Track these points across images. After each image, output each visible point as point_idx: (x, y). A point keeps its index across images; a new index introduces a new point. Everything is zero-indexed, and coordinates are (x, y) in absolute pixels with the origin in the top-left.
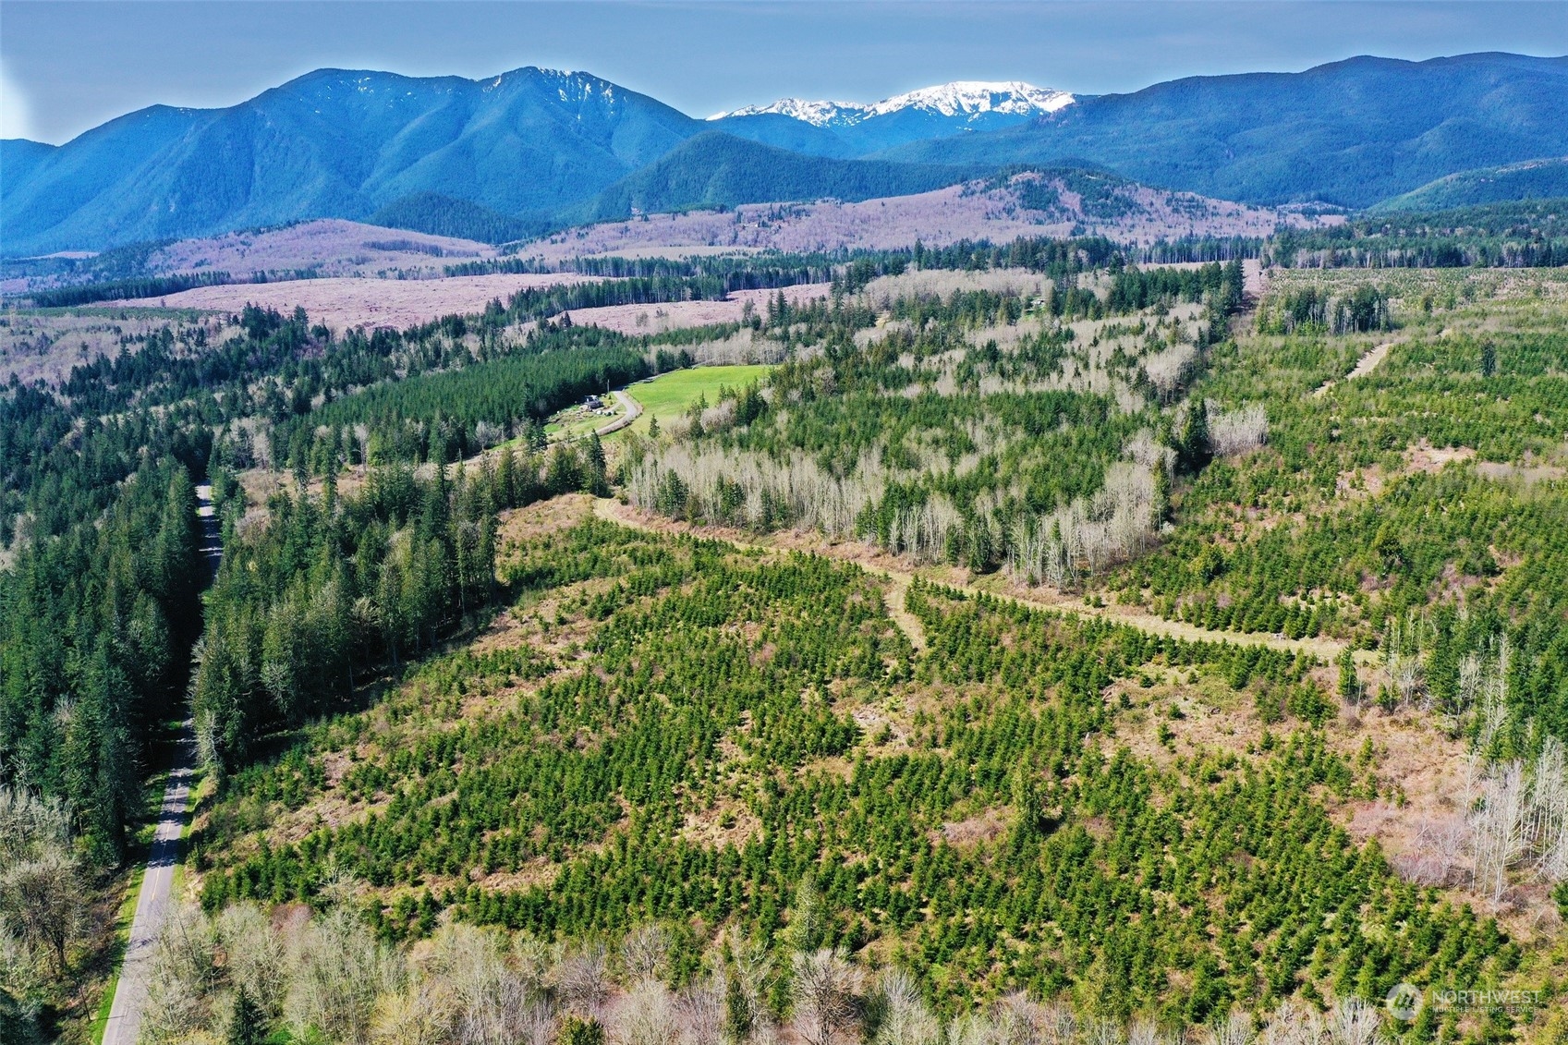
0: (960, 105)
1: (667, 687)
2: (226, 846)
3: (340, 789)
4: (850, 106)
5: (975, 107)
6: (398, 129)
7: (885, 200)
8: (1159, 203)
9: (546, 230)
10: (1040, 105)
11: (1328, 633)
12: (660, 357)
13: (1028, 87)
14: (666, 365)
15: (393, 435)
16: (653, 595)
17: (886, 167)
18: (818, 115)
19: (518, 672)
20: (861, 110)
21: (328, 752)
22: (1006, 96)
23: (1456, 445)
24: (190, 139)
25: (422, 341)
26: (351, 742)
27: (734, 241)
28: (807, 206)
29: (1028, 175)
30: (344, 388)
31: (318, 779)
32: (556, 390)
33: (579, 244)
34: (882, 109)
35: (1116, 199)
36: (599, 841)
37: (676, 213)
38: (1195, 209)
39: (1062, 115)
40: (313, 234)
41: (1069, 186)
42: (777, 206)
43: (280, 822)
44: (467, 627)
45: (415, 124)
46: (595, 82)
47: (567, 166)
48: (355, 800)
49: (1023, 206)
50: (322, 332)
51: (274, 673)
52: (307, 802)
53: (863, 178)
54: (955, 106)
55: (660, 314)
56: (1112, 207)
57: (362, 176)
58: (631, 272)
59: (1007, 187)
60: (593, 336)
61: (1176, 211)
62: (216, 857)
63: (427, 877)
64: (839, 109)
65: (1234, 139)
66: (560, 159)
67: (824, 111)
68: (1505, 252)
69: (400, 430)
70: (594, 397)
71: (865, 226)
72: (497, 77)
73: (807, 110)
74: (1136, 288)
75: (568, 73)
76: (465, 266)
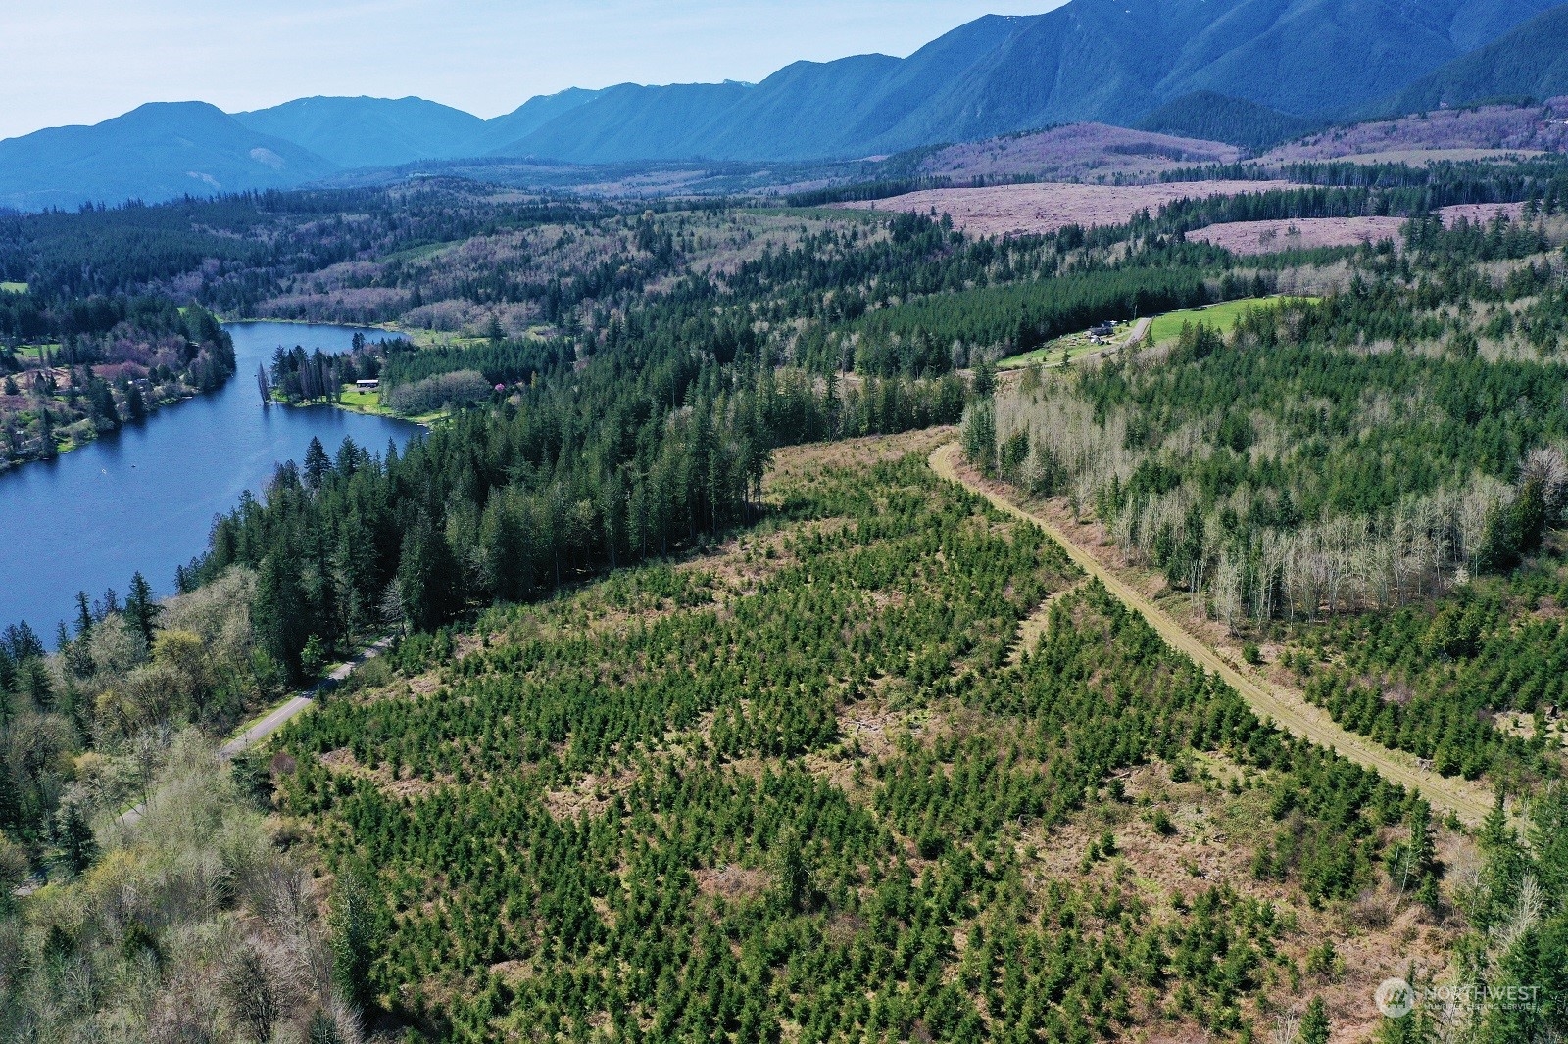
11: (1493, 779)
24: (1007, 45)
31: (441, 656)
33: (1329, 146)
40: (1062, 137)
43: (392, 685)
47: (1387, 55)
50: (959, 238)
52: (422, 673)
55: (1292, 231)
57: (1159, 75)
58: (1348, 181)
66: (1380, 48)
70: (1112, 323)
76: (1180, 171)
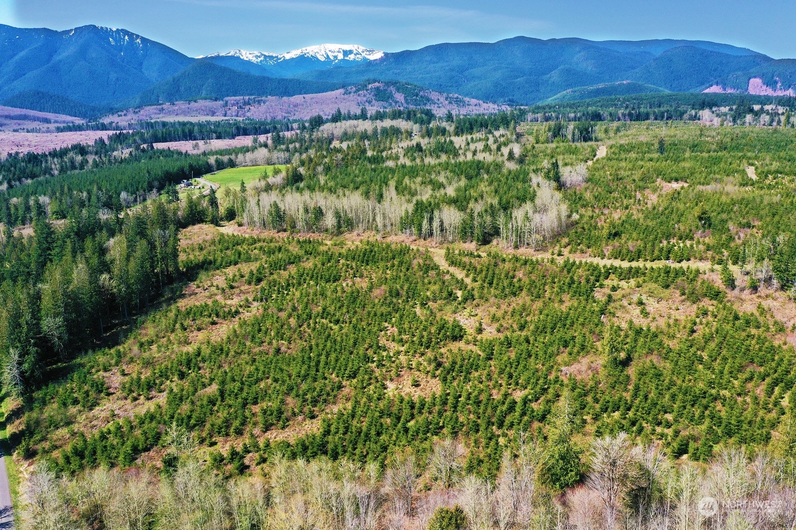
0: (328, 56)
1: (325, 314)
2: (44, 439)
3: (119, 394)
4: (271, 54)
5: (336, 57)
6: (12, 57)
7: (305, 96)
8: (442, 99)
9: (112, 111)
10: (368, 57)
11: (696, 258)
12: (217, 161)
13: (361, 48)
14: (221, 166)
15: (66, 200)
16: (285, 270)
17: (299, 82)
18: (254, 58)
19: (217, 315)
20: (277, 57)
21: (101, 373)
22: (351, 52)
23: (677, 180)
25: (61, 157)
26: (117, 364)
27: (225, 116)
28: (263, 98)
29: (377, 84)
30: (19, 180)
31: (102, 389)
32: (163, 175)
33: (135, 117)
34: (288, 57)
35: (421, 97)
36: (334, 403)
37: (190, 101)
38: (458, 102)
39: (382, 60)
41: (398, 90)
42: (247, 98)
43: (81, 418)
44: (168, 295)
45: (22, 54)
46: (131, 35)
48: (135, 399)
49: (376, 100)
51: (51, 324)
52: (98, 404)
53: (286, 88)
54: (325, 56)
55: (206, 143)
56: (420, 101)
59: (367, 90)
60: (168, 153)
61: (450, 103)
62: (39, 447)
63: (219, 439)
64: (265, 55)
65: (466, 73)
66: (113, 76)
67: (257, 57)
68: (620, 115)
69: (71, 198)
70: (185, 181)
71: (296, 109)
72: (71, 30)
73: (248, 55)
74: (467, 125)
75: (114, 29)
76: (69, 127)
